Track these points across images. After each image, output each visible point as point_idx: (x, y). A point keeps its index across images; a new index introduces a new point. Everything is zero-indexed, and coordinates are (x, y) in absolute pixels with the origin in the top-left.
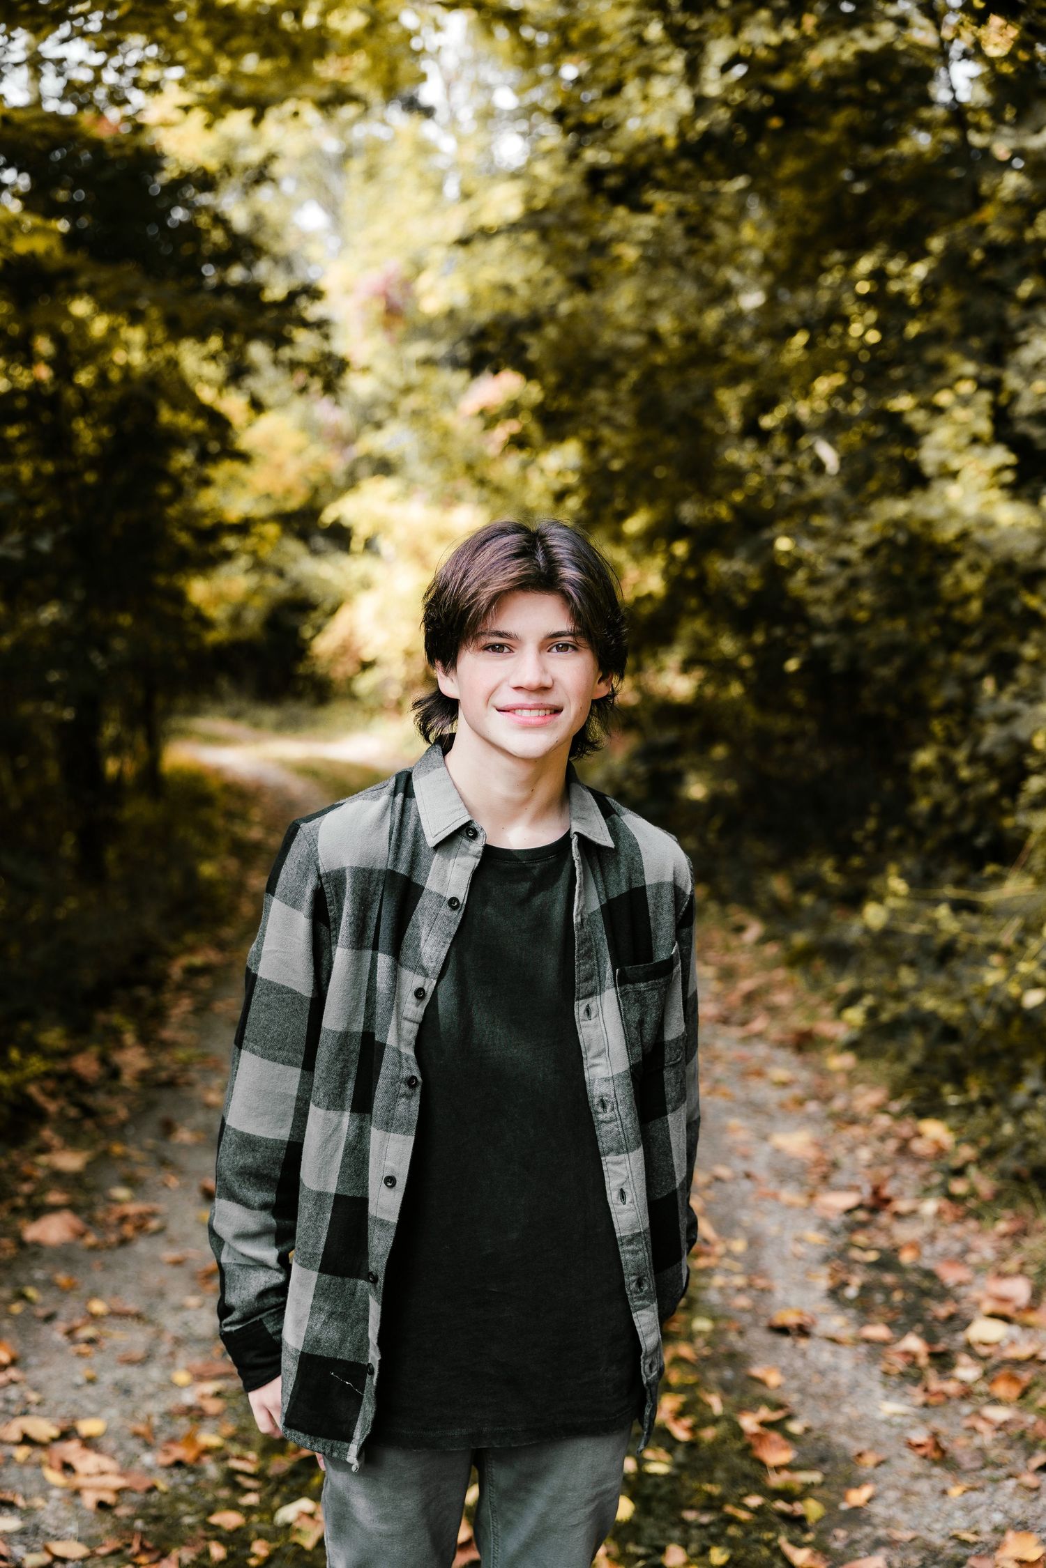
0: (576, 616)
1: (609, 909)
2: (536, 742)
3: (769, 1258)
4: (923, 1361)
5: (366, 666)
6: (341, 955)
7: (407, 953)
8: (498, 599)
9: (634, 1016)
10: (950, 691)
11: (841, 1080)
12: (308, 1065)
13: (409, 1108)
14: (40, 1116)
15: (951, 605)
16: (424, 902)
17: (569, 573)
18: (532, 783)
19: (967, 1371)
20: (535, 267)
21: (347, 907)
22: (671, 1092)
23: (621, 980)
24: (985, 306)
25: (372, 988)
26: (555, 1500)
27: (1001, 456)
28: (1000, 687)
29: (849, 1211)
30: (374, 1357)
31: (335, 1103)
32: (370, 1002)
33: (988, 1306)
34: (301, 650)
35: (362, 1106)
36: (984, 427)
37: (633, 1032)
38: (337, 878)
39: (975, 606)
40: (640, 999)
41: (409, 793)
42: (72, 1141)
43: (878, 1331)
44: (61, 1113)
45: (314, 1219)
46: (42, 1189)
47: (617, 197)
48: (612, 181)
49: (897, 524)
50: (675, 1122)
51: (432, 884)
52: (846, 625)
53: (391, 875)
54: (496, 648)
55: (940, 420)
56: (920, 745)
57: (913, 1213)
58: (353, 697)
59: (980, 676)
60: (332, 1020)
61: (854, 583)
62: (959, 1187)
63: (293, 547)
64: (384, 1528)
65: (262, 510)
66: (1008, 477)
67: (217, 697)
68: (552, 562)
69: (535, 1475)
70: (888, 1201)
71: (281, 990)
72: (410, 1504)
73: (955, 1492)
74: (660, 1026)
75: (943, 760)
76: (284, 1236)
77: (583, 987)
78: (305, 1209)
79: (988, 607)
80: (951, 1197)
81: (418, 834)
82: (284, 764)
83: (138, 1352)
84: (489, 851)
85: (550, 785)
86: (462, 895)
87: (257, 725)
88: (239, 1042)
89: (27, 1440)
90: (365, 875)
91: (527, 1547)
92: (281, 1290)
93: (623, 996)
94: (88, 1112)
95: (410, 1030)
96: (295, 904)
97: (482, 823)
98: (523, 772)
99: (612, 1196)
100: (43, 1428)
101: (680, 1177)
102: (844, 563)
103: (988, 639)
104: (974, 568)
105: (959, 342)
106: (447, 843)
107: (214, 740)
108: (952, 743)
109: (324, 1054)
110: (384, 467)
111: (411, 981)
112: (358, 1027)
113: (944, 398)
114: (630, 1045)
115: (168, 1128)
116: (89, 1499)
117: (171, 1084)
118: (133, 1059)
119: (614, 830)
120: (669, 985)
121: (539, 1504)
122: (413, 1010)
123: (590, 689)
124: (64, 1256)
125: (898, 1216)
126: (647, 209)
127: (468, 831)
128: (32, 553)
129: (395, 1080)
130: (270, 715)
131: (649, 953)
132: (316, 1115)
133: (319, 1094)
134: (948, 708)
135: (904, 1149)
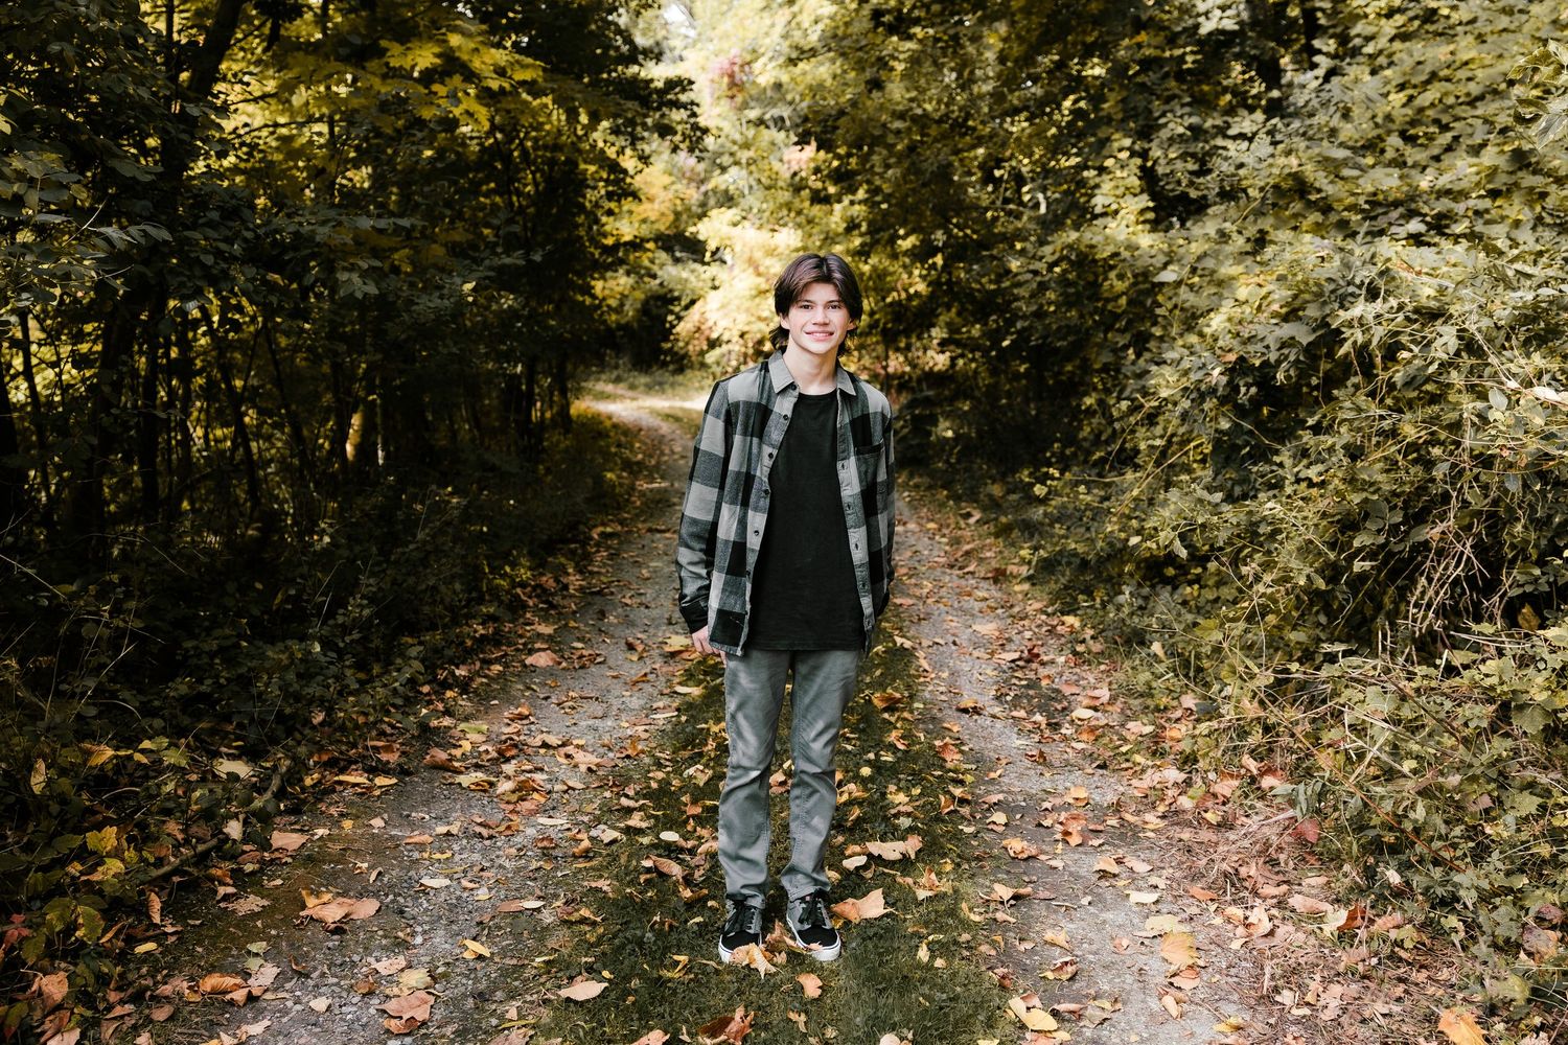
0: (840, 294)
1: (853, 422)
2: (820, 347)
3: (962, 681)
4: (1043, 726)
5: (713, 344)
6: (737, 439)
7: (766, 438)
8: (807, 285)
9: (863, 469)
10: (1106, 357)
11: (1020, 596)
12: (722, 488)
13: (765, 503)
14: (524, 606)
15: (1108, 300)
16: (773, 417)
17: (837, 275)
18: (820, 366)
19: (1067, 730)
20: (837, 68)
21: (740, 418)
22: (880, 505)
23: (857, 453)
24: (1139, 100)
25: (750, 453)
26: (827, 678)
27: (1145, 201)
28: (1138, 355)
29: (1013, 661)
30: (748, 607)
31: (733, 502)
32: (749, 460)
33: (1086, 702)
34: (666, 333)
35: (745, 504)
36: (1135, 182)
37: (862, 476)
38: (737, 405)
39: (1123, 301)
40: (866, 461)
41: (767, 370)
42: (545, 619)
43: (1022, 714)
44: (536, 605)
45: (724, 552)
46: (532, 640)
47: (892, 30)
48: (886, 18)
49: (1070, 247)
50: (882, 520)
51: (776, 409)
52: (1040, 314)
53: (759, 404)
54: (806, 307)
55: (1106, 177)
56: (1086, 394)
57: (1052, 662)
58: (703, 366)
59: (1126, 347)
60: (733, 466)
61: (1043, 287)
62: (1080, 648)
63: (662, 256)
64: (752, 686)
65: (645, 231)
66: (1151, 215)
67: (603, 366)
68: (830, 271)
69: (816, 668)
70: (1038, 655)
71: (710, 454)
72: (764, 675)
73: (1047, 775)
74: (875, 475)
75: (1101, 402)
76: (709, 564)
77: (841, 456)
78: (719, 546)
79: (1130, 302)
80: (1075, 653)
81: (771, 387)
82: (654, 412)
83: (600, 714)
84: (801, 397)
85: (828, 367)
86: (789, 415)
87: (632, 387)
88: (691, 478)
89: (545, 745)
90: (748, 404)
91: (813, 701)
92: (708, 587)
93: (858, 460)
94: (552, 606)
95: (766, 471)
96: (718, 417)
97: (799, 383)
98: (817, 361)
99: (852, 547)
100: (553, 740)
101: (884, 543)
102: (1036, 273)
103: (1130, 322)
104: (1121, 277)
105: (1121, 125)
106: (783, 391)
107: (603, 396)
108: (1108, 391)
109: (729, 481)
110: (728, 200)
111: (767, 450)
112: (744, 470)
113: (1109, 163)
114: (861, 481)
115: (602, 614)
116: (583, 768)
117: (600, 593)
118: (574, 581)
119: (857, 388)
120: (879, 456)
121: (819, 681)
122: (768, 462)
123: (846, 325)
124: (548, 672)
125: (1043, 664)
126: (910, 37)
127: (792, 386)
128: (530, 262)
129: (759, 490)
130: (643, 380)
131: (871, 443)
132: (725, 508)
133: (726, 498)
134: (1105, 368)
135: (1052, 631)
